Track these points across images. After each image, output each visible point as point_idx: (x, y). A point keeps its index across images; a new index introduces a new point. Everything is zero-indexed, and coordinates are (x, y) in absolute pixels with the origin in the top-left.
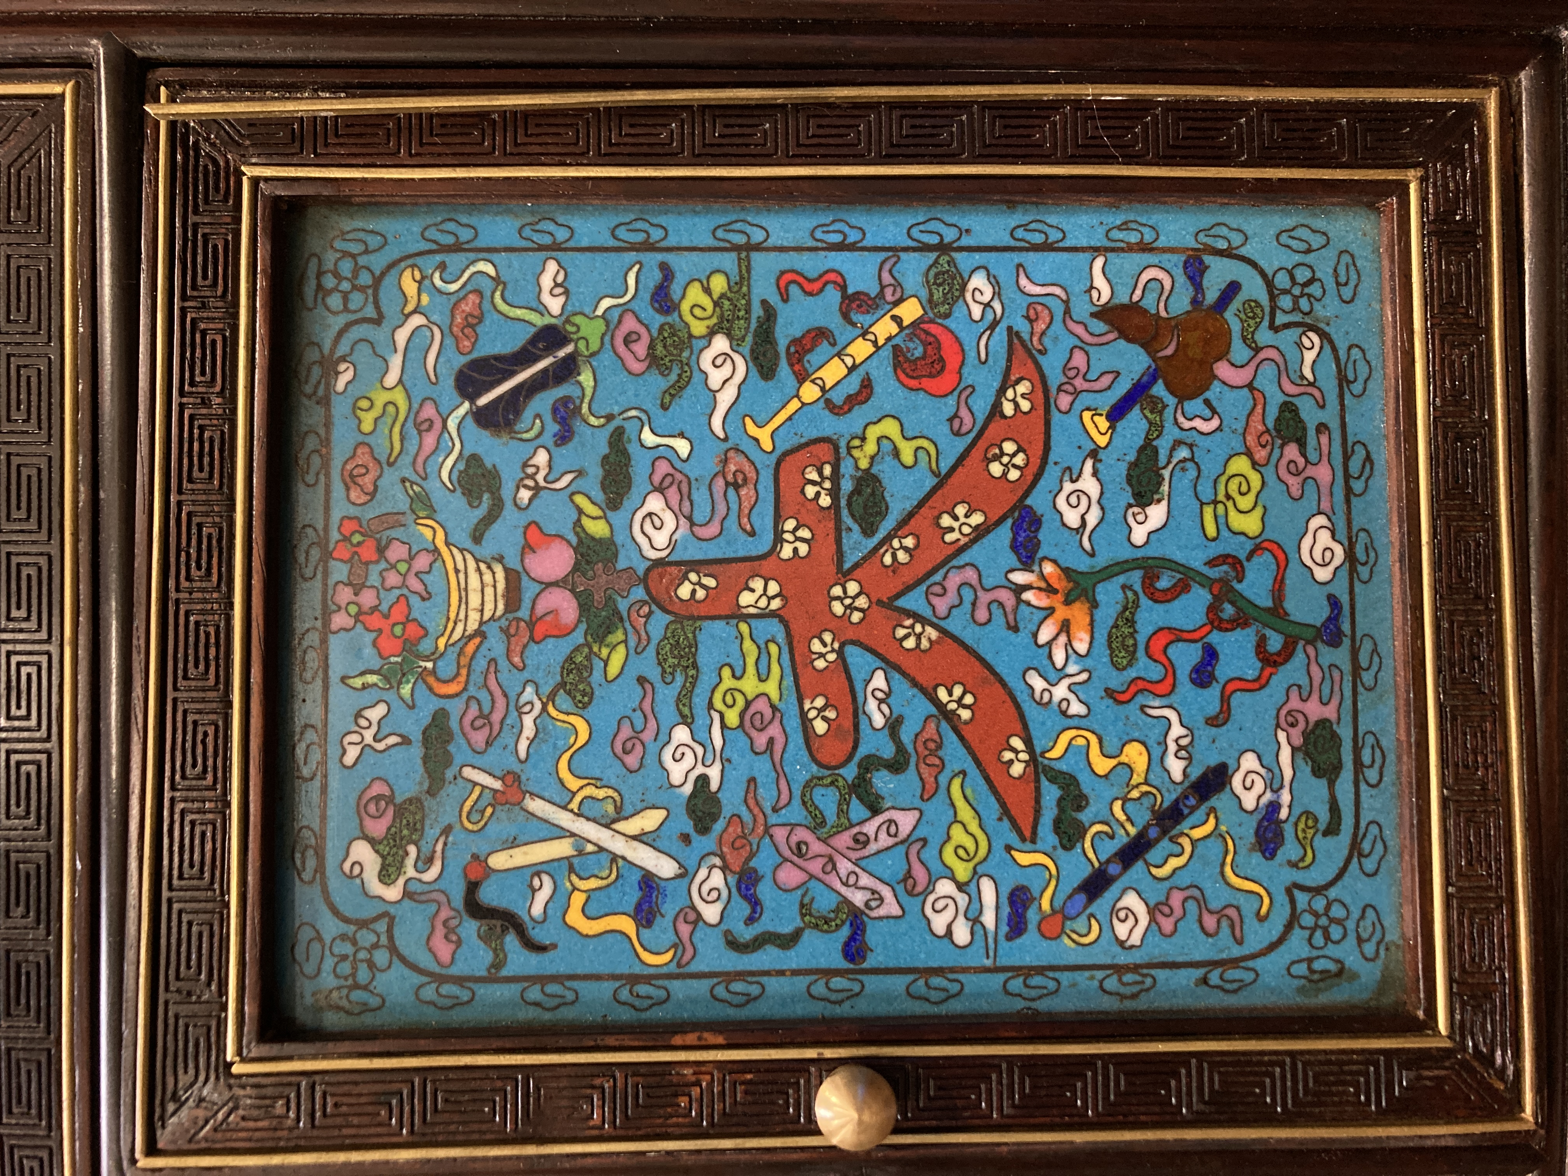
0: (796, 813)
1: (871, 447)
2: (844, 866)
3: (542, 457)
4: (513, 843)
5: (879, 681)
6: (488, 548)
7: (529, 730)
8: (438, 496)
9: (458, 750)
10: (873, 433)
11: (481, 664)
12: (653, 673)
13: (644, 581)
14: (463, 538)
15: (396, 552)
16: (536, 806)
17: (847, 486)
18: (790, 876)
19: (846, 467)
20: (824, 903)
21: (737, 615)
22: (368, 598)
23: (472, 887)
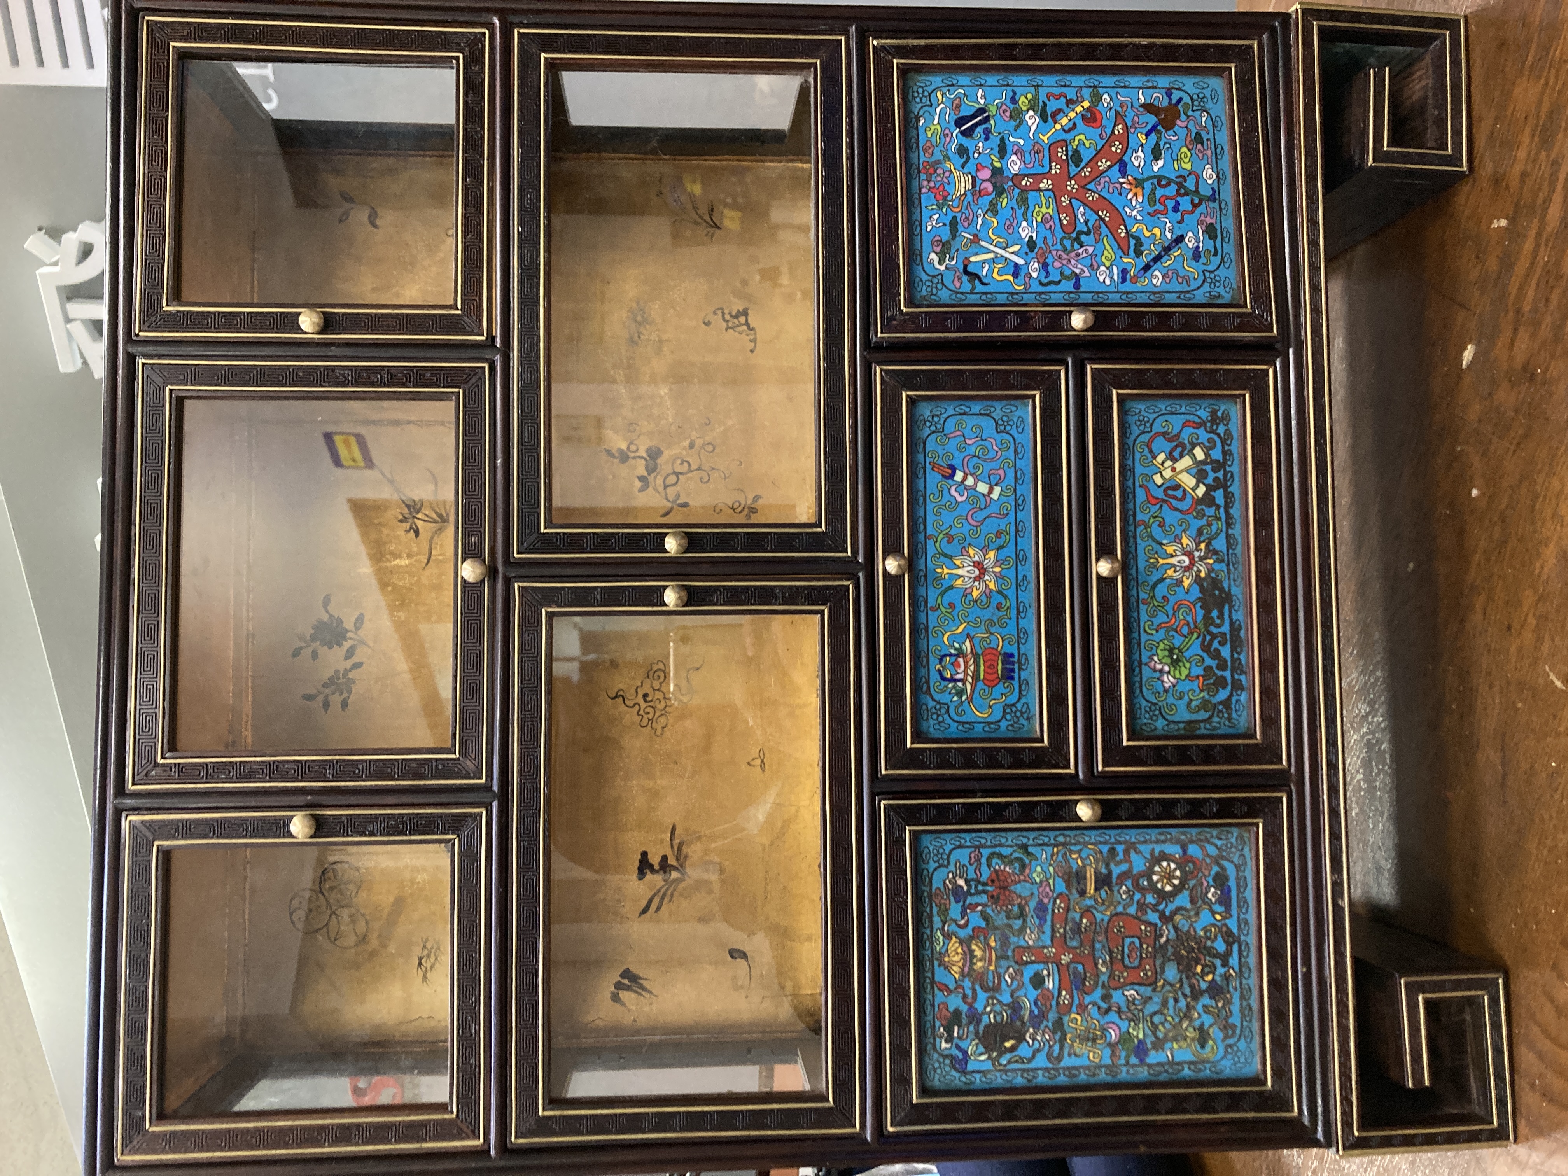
0: (1059, 247)
1: (1077, 142)
2: (1073, 262)
3: (981, 144)
4: (977, 254)
5: (1082, 209)
6: (966, 170)
7: (980, 222)
8: (951, 155)
9: (960, 228)
10: (1077, 138)
11: (965, 203)
12: (1016, 206)
13: (1012, 180)
14: (959, 167)
15: (939, 171)
16: (983, 243)
17: (1070, 153)
18: (1057, 264)
19: (1070, 148)
20: (1068, 272)
21: (1040, 190)
22: (932, 184)
23: (965, 267)
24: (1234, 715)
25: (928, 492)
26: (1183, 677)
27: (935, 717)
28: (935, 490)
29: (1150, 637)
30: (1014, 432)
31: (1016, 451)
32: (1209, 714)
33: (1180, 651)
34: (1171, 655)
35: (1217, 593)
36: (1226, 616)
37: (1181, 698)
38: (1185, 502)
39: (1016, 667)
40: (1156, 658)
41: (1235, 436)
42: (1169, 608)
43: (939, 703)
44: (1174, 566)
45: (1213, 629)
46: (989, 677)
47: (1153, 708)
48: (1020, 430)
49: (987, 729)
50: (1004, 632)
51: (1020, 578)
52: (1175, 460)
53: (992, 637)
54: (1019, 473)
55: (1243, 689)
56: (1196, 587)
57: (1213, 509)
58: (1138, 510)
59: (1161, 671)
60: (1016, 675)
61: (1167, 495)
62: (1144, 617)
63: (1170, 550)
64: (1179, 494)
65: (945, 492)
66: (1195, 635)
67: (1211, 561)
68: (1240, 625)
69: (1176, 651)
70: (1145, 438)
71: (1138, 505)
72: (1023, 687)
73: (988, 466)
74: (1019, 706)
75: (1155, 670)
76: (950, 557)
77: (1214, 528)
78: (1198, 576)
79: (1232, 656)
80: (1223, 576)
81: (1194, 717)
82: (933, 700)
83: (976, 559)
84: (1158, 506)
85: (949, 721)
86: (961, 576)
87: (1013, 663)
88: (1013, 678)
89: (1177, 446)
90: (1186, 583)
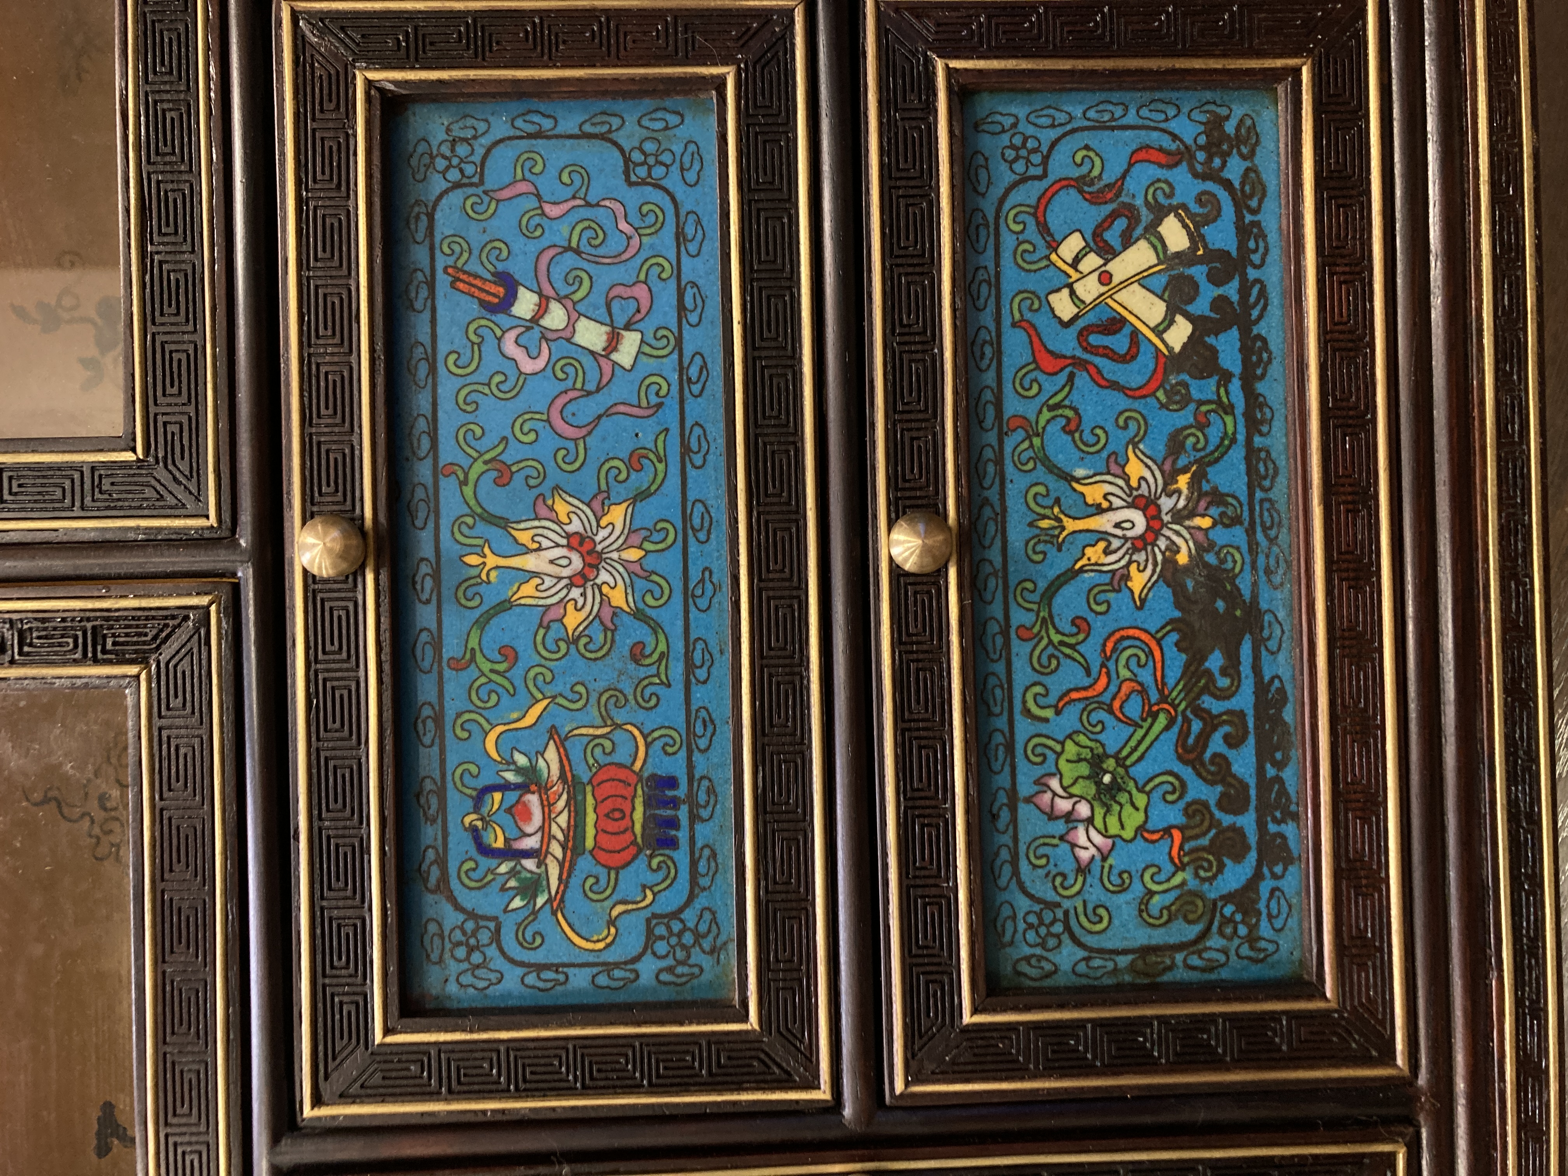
24: (1265, 931)
25: (443, 348)
26: (1128, 834)
27: (461, 952)
28: (460, 342)
29: (1042, 728)
30: (673, 182)
31: (680, 237)
32: (1197, 929)
33: (1120, 762)
34: (1095, 777)
35: (1220, 605)
36: (1246, 668)
37: (1123, 889)
38: (1134, 366)
39: (683, 813)
40: (1054, 783)
41: (1271, 188)
42: (1091, 649)
43: (471, 915)
44: (1103, 536)
45: (1208, 702)
46: (607, 842)
47: (1048, 916)
48: (691, 177)
49: (602, 980)
50: (651, 720)
51: (695, 575)
52: (1108, 253)
53: (618, 735)
54: (689, 293)
55: (1288, 860)
56: (1165, 592)
57: (1212, 383)
58: (1008, 388)
59: (1069, 817)
60: (682, 835)
61: (1088, 348)
62: (1022, 674)
63: (1094, 494)
64: (1120, 343)
65: (490, 345)
66: (1162, 720)
67: (1206, 523)
68: (1282, 691)
69: (1110, 764)
70: (1030, 193)
71: (1008, 375)
72: (702, 867)
73: (606, 276)
74: (689, 916)
75: (1052, 816)
76: (503, 523)
77: (1214, 433)
78: (1170, 562)
79: (1260, 771)
80: (1238, 560)
81: (1158, 937)
82: (458, 907)
83: (575, 526)
84: (1062, 377)
85: (499, 963)
86: (536, 574)
87: (674, 803)
88: (672, 843)
89: (1113, 216)
90: (1138, 581)
